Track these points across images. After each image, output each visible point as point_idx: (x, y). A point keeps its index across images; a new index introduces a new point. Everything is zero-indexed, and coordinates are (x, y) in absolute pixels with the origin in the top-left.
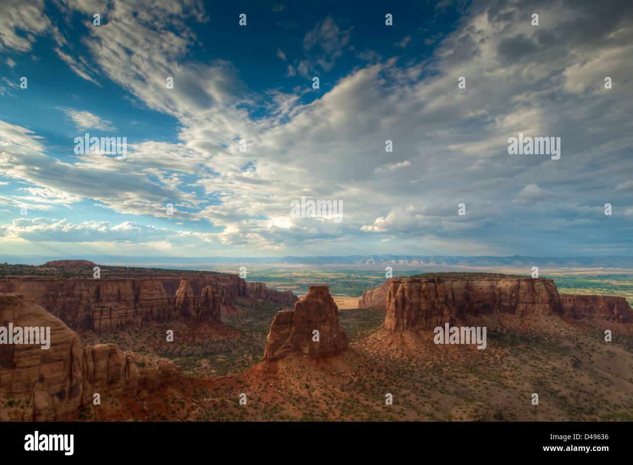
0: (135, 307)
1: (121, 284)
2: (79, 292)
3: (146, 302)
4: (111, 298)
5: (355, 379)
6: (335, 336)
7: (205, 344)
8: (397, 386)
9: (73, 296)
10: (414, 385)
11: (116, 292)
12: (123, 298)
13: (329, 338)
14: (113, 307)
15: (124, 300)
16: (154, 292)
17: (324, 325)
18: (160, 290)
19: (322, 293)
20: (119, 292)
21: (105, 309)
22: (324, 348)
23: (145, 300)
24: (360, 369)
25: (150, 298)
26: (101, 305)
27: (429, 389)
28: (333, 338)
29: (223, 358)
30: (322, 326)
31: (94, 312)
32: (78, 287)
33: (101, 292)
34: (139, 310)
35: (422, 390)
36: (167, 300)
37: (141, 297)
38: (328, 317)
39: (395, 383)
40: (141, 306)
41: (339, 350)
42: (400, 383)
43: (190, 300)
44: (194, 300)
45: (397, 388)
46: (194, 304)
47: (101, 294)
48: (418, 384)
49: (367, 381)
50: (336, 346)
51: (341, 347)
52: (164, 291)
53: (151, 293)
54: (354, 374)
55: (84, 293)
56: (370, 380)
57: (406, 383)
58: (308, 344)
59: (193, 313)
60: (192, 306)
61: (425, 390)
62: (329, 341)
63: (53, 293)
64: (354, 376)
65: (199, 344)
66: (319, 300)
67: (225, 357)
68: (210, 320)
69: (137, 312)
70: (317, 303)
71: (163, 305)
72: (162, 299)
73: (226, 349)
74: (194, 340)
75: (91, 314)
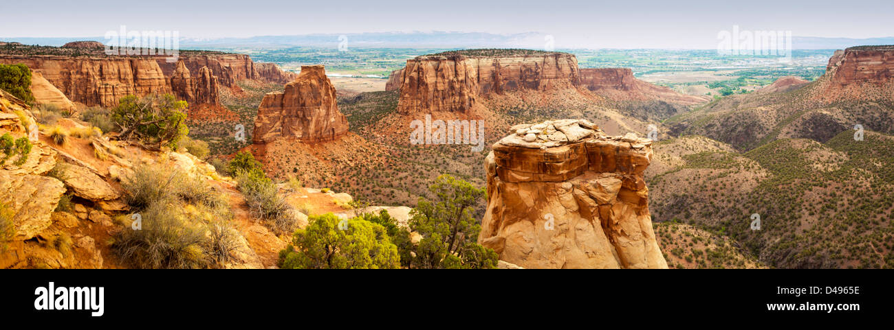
0: (135, 86)
1: (120, 64)
2: (86, 70)
3: (144, 81)
4: (112, 77)
5: (352, 164)
6: (333, 120)
7: (202, 125)
8: (395, 169)
9: (82, 74)
10: (414, 168)
11: (116, 71)
12: (122, 76)
13: (325, 123)
14: (115, 85)
15: (124, 79)
16: (151, 72)
17: (319, 108)
18: (156, 70)
19: (316, 74)
20: (119, 70)
21: (108, 86)
22: (319, 133)
23: (144, 79)
24: (359, 153)
25: (147, 78)
26: (105, 82)
27: (429, 171)
28: (331, 123)
29: (218, 140)
30: (317, 110)
31: (100, 88)
32: (84, 65)
33: (103, 70)
34: (138, 89)
35: (421, 172)
36: (164, 80)
37: (139, 76)
38: (324, 100)
39: (394, 167)
40: (139, 85)
41: (338, 135)
42: (400, 166)
43: (187, 81)
44: (191, 81)
45: (395, 171)
46: (191, 85)
47: (104, 73)
48: (418, 167)
49: (364, 166)
50: (333, 130)
51: (339, 132)
52: (160, 71)
53: (148, 72)
54: (351, 158)
55: (91, 72)
56: (367, 164)
57: (406, 166)
58: (301, 128)
59: (190, 94)
60: (190, 87)
61: (424, 172)
62: (325, 126)
63: (66, 70)
64: (351, 161)
65: (196, 125)
66: (314, 82)
67: (220, 139)
68: (208, 102)
69: (136, 90)
70: (311, 85)
71: (160, 85)
72: (159, 79)
73: (223, 132)
74: (191, 121)
75: (97, 91)
